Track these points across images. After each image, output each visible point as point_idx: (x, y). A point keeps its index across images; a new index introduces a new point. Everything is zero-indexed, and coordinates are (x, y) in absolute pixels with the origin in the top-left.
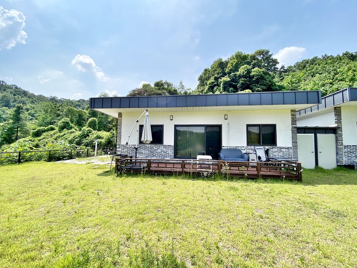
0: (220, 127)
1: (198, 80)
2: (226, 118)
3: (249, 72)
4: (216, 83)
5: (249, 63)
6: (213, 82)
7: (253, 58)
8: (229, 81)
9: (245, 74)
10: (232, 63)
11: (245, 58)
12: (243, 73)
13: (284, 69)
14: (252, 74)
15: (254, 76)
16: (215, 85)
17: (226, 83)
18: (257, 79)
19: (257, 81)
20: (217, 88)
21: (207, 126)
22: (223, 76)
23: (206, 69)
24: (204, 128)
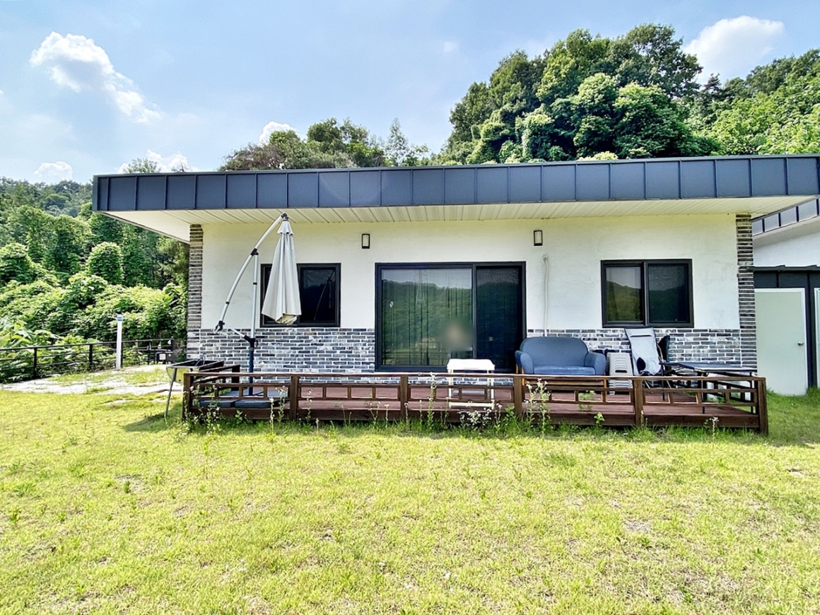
0: (518, 269)
1: (452, 121)
2: (538, 241)
3: (610, 96)
4: (506, 131)
5: (609, 69)
6: (498, 129)
7: (624, 51)
8: (547, 125)
9: (597, 101)
10: (557, 67)
11: (599, 50)
12: (593, 100)
13: (716, 89)
14: (620, 102)
15: (625, 109)
16: (505, 138)
17: (537, 131)
18: (636, 119)
19: (636, 126)
20: (511, 148)
21: (479, 268)
22: (529, 110)
23: (475, 84)
24: (468, 273)
